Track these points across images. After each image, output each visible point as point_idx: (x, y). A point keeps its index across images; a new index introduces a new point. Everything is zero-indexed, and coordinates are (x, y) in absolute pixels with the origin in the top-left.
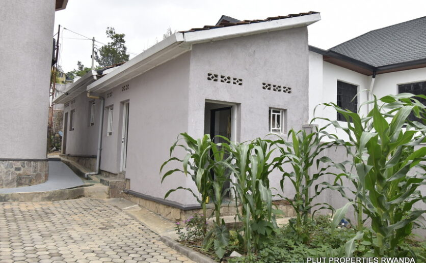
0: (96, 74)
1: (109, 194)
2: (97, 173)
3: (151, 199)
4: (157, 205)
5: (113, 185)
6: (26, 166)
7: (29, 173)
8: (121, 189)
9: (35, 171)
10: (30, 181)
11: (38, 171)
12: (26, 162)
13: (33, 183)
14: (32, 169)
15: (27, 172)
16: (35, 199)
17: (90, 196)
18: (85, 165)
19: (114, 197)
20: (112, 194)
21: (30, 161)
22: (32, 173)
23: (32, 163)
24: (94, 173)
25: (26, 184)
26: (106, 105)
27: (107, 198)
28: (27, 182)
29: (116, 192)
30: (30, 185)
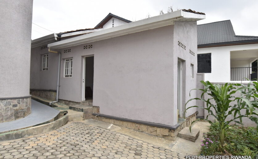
0: (57, 36)
1: (84, 117)
2: (57, 101)
3: (130, 121)
4: (137, 125)
5: (86, 111)
6: (21, 103)
7: (23, 108)
8: (90, 113)
9: (26, 106)
10: (24, 114)
11: (28, 105)
12: (21, 99)
13: (26, 115)
14: (25, 105)
15: (22, 107)
16: (44, 131)
17: (72, 120)
18: (40, 95)
19: (87, 119)
20: (86, 117)
21: (23, 98)
22: (25, 108)
23: (25, 99)
24: (55, 102)
25: (21, 117)
26: (63, 58)
27: (83, 120)
28: (22, 115)
29: (88, 115)
30: (24, 117)
